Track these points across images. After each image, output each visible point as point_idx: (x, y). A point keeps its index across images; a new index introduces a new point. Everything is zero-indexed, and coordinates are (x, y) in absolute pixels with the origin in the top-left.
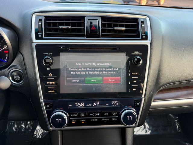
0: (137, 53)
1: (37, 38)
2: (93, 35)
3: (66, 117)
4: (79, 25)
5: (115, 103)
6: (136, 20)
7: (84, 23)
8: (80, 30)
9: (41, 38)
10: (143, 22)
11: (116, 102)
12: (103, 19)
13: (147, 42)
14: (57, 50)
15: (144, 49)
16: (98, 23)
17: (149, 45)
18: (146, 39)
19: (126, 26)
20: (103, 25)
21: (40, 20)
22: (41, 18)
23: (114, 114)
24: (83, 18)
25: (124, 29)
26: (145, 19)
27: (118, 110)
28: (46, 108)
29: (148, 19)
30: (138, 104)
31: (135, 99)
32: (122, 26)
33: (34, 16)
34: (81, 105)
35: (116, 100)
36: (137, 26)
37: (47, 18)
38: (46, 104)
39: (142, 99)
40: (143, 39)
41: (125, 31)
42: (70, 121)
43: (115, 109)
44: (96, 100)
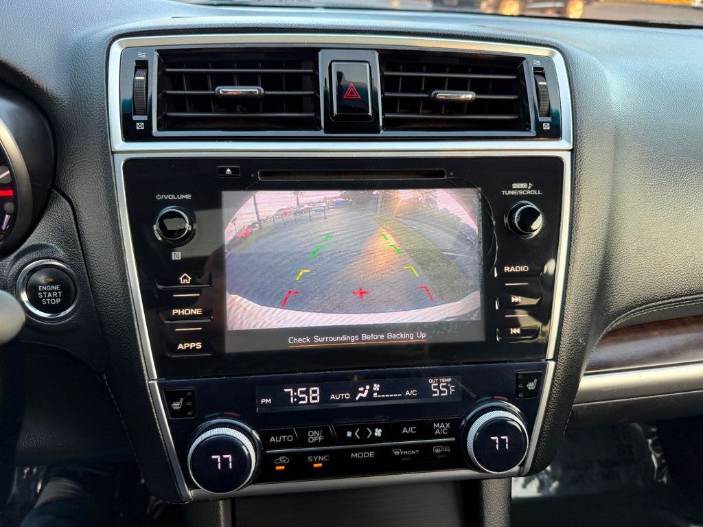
0: (520, 187)
1: (130, 134)
3: (249, 448)
4: (294, 82)
5: (441, 387)
6: (514, 64)
7: (315, 77)
9: (146, 136)
10: (539, 72)
11: (445, 381)
13: (558, 148)
15: (545, 173)
16: (368, 74)
17: (567, 158)
18: (555, 133)
19: (476, 86)
20: (388, 83)
21: (142, 65)
22: (142, 56)
23: (440, 428)
25: (469, 96)
26: (549, 60)
27: (456, 413)
29: (558, 59)
30: (531, 386)
31: (520, 366)
33: (116, 50)
34: (310, 396)
35: (445, 374)
36: (519, 86)
37: (167, 56)
38: (169, 398)
39: (544, 367)
40: (541, 134)
42: (266, 462)
43: (441, 408)
44: (365, 378)
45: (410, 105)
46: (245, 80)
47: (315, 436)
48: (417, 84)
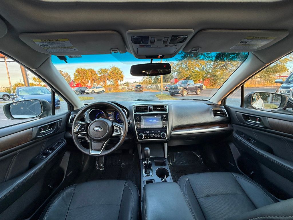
0: (164, 115)
1: (134, 112)
2: (151, 111)
3: (144, 136)
4: (146, 108)
5: (159, 131)
6: (164, 106)
7: (148, 108)
8: (146, 110)
9: (135, 112)
10: (165, 106)
12: (153, 106)
13: (167, 112)
14: (140, 116)
15: (166, 114)
16: (152, 108)
18: (167, 111)
19: (161, 108)
21: (135, 108)
24: (147, 106)
25: (160, 109)
27: (160, 133)
28: (137, 133)
29: (167, 105)
30: (166, 131)
31: (165, 129)
32: (159, 108)
33: (133, 106)
36: (164, 108)
37: (137, 107)
38: (137, 132)
40: (166, 111)
41: (161, 109)
42: (145, 137)
43: (159, 133)
44: (152, 131)
45: (156, 109)
46: (142, 108)
47: (148, 135)
48: (156, 108)
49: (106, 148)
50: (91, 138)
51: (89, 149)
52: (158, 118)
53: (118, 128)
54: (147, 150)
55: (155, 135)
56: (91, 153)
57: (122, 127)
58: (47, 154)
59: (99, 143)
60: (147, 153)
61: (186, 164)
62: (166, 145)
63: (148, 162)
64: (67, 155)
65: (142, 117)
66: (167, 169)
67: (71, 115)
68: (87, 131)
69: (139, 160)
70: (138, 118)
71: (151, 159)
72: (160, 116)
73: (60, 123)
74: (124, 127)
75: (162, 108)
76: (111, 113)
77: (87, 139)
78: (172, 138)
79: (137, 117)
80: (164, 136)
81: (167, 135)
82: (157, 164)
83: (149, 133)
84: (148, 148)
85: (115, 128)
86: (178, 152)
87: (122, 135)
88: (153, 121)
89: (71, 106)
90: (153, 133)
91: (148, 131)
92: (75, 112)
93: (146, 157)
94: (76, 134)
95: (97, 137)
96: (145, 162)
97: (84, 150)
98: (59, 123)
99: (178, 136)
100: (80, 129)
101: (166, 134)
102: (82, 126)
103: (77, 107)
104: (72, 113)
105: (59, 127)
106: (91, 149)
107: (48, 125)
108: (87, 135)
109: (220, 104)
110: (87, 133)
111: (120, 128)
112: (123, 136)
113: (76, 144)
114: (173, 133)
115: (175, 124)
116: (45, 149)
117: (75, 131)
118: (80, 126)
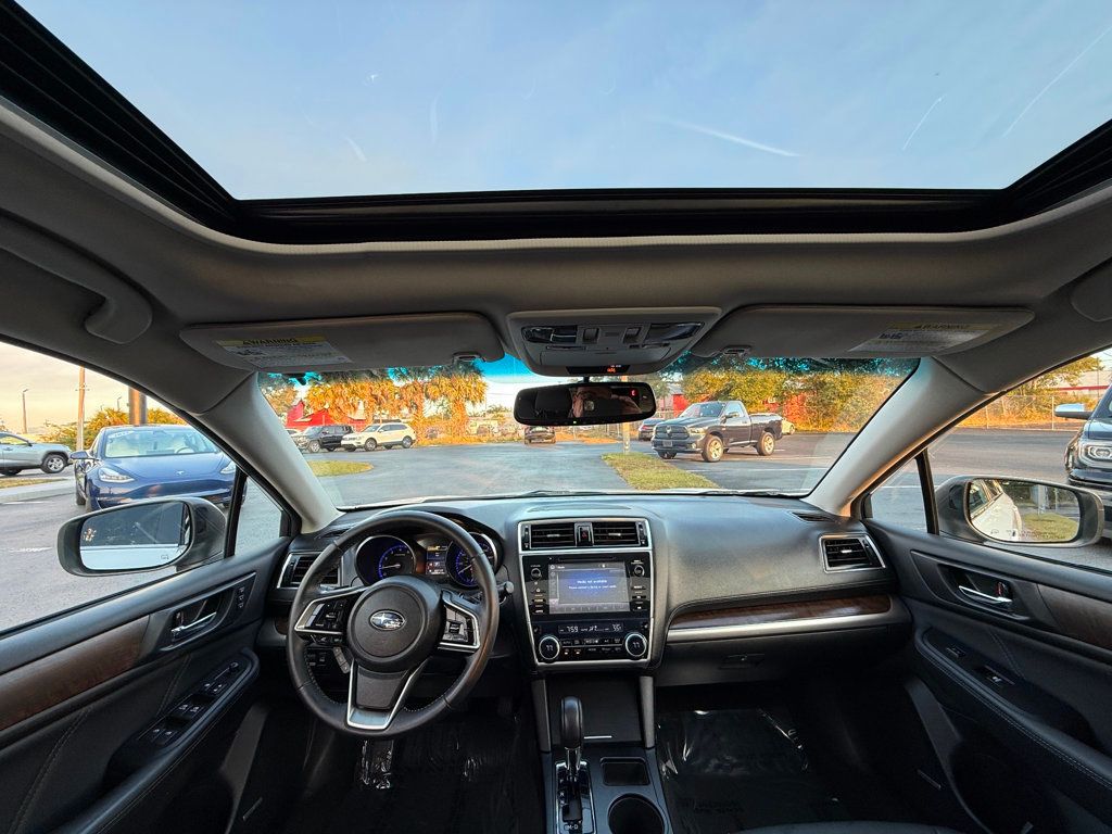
0: (636, 562)
1: (524, 549)
2: (585, 543)
3: (558, 646)
4: (568, 532)
5: (617, 628)
6: (633, 524)
7: (574, 530)
8: (568, 538)
9: (528, 549)
10: (640, 526)
11: (617, 625)
12: (594, 524)
13: (649, 549)
14: (545, 562)
15: (644, 557)
16: (590, 529)
17: (651, 552)
18: (647, 545)
19: (624, 531)
20: (595, 531)
21: (527, 530)
22: (527, 527)
24: (572, 524)
25: (619, 534)
26: (644, 522)
27: (622, 636)
28: (534, 633)
29: (647, 522)
30: (646, 628)
31: (642, 619)
32: (617, 531)
33: (520, 525)
34: (574, 629)
35: (618, 622)
36: (635, 531)
37: (533, 527)
38: (534, 628)
40: (642, 545)
41: (623, 537)
42: (562, 650)
43: (617, 634)
44: (592, 624)
45: (604, 538)
46: (553, 533)
47: (577, 642)
48: (604, 531)
49: (414, 703)
50: (356, 655)
51: (347, 701)
52: (612, 570)
53: (460, 619)
54: (572, 710)
55: (601, 642)
56: (350, 723)
57: (477, 614)
58: (181, 723)
59: (385, 678)
60: (572, 722)
61: (735, 773)
62: (648, 685)
63: (573, 763)
64: (254, 723)
65: (552, 567)
66: (655, 803)
67: (290, 556)
68: (343, 627)
69: (540, 752)
70: (536, 572)
71: (591, 750)
72: (623, 565)
73: (247, 593)
74: (485, 615)
75: (628, 531)
76: (437, 548)
77: (341, 659)
78: (672, 653)
79: (536, 567)
80: (638, 649)
81: (650, 642)
82: (612, 777)
83: (581, 636)
84: (573, 703)
85: (451, 615)
86: (700, 712)
87: (477, 645)
88: (593, 584)
89: (293, 521)
90: (592, 635)
91: (574, 624)
92: (302, 545)
93: (568, 742)
94: (302, 641)
95: (380, 653)
96: (564, 764)
97: (324, 710)
98: (242, 590)
99: (694, 646)
100: (320, 618)
101: (644, 640)
102: (329, 605)
103: (313, 522)
104: (293, 546)
105: (241, 605)
106: (355, 704)
107: (204, 600)
108: (345, 644)
109: (849, 515)
110: (344, 636)
111: (468, 617)
112: (478, 652)
113: (299, 682)
114: (672, 634)
115: (678, 599)
116: (176, 702)
117: (299, 627)
118: (321, 606)
